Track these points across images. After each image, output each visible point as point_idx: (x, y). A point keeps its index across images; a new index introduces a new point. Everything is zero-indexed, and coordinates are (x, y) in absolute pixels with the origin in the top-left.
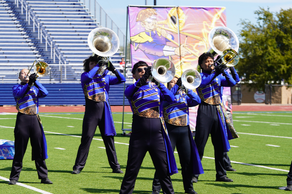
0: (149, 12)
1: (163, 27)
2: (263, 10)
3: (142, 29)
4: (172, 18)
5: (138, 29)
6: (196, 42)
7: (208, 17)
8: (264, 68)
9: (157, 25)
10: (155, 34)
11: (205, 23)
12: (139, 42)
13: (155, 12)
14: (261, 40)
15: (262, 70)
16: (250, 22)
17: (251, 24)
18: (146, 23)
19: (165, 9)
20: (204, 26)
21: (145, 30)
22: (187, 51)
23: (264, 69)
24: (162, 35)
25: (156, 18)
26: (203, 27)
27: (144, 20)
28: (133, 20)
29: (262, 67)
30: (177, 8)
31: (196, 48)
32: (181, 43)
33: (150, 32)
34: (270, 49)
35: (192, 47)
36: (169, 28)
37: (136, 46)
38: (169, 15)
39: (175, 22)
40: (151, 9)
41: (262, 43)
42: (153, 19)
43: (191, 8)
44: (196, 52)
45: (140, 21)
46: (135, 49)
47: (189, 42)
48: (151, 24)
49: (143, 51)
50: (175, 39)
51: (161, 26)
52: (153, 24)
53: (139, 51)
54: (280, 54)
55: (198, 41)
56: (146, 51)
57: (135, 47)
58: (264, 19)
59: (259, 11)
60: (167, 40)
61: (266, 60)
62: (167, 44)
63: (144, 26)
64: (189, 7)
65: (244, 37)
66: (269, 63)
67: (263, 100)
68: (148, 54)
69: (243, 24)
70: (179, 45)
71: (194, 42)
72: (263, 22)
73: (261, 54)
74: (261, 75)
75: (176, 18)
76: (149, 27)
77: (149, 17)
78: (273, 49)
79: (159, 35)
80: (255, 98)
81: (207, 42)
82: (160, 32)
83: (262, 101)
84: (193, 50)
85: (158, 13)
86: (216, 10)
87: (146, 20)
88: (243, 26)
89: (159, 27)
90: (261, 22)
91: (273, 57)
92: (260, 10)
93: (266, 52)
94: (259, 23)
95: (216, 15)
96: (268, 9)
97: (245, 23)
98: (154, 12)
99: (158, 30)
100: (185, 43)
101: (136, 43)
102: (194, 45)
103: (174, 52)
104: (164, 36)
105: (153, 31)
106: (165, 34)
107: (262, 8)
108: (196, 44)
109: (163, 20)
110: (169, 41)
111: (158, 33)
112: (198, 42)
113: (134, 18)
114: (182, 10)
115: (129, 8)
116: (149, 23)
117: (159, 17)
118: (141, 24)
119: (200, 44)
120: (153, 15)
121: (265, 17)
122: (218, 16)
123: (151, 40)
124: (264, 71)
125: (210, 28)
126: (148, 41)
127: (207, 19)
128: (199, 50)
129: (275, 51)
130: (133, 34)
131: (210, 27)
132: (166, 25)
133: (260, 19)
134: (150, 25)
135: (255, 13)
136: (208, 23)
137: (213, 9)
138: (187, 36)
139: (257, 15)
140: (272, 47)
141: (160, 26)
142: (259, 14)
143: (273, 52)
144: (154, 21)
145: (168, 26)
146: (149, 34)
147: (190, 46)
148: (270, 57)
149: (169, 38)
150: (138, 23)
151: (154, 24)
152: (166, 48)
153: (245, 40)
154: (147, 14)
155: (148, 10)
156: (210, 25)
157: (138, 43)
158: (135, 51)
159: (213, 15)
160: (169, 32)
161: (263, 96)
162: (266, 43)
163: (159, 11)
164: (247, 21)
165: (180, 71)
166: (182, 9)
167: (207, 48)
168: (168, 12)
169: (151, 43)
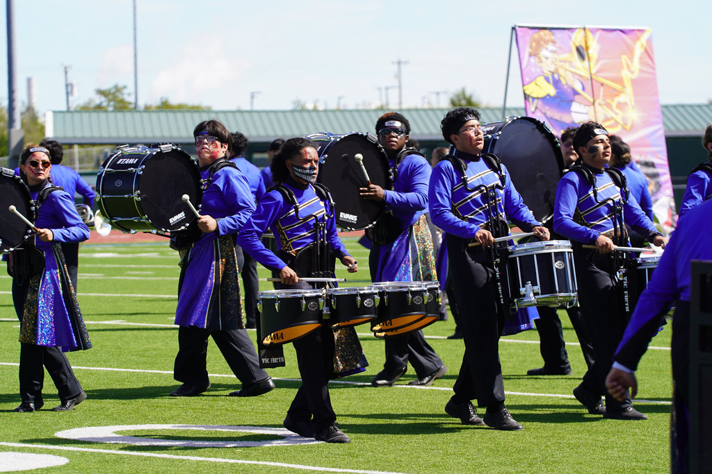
0: (544, 37)
4: (578, 50)
5: (533, 70)
6: (616, 96)
7: (627, 46)
9: (558, 64)
10: (558, 81)
11: (625, 59)
12: (536, 96)
13: (553, 37)
18: (543, 59)
19: (567, 31)
20: (625, 65)
21: (543, 72)
22: (605, 112)
24: (568, 82)
25: (555, 49)
26: (623, 67)
27: (539, 54)
31: (617, 107)
32: (595, 97)
33: (550, 77)
35: (611, 105)
36: (575, 68)
37: (533, 104)
38: (574, 44)
39: (582, 57)
40: (546, 31)
42: (552, 51)
44: (617, 114)
45: (534, 55)
46: (533, 110)
47: (606, 96)
49: (544, 114)
52: (553, 62)
55: (619, 93)
57: (532, 106)
60: (576, 93)
62: (576, 100)
63: (541, 64)
64: (600, 29)
68: (552, 119)
71: (613, 96)
75: (583, 49)
76: (548, 67)
77: (545, 46)
79: (564, 82)
81: (630, 95)
82: (564, 77)
84: (612, 110)
85: (557, 40)
86: (639, 33)
87: (541, 53)
95: (639, 43)
98: (551, 37)
99: (561, 72)
100: (601, 98)
101: (532, 98)
102: (613, 101)
103: (587, 115)
104: (570, 83)
105: (555, 75)
106: (571, 81)
108: (617, 99)
110: (579, 94)
111: (561, 78)
112: (618, 95)
115: (517, 28)
116: (547, 58)
118: (536, 61)
119: (622, 99)
120: (550, 44)
122: (642, 45)
123: (553, 91)
125: (633, 69)
126: (549, 95)
127: (626, 50)
128: (621, 110)
131: (632, 66)
134: (549, 61)
136: (628, 58)
137: (634, 33)
138: (602, 85)
144: (553, 55)
145: (574, 64)
146: (550, 80)
147: (608, 103)
149: (578, 87)
151: (554, 60)
152: (575, 107)
154: (542, 42)
155: (542, 33)
156: (633, 63)
157: (535, 98)
158: (533, 113)
159: (635, 42)
160: (576, 77)
166: (591, 31)
167: (633, 107)
168: (570, 38)
169: (554, 98)
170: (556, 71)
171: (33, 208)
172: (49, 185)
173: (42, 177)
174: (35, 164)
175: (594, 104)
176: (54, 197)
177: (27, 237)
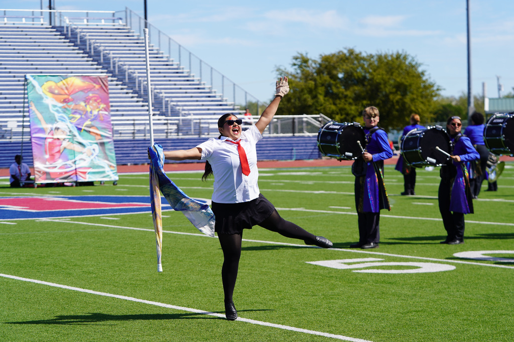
171: (451, 145)
172: (460, 135)
173: (457, 131)
174: (454, 124)
176: (462, 140)
177: (448, 159)
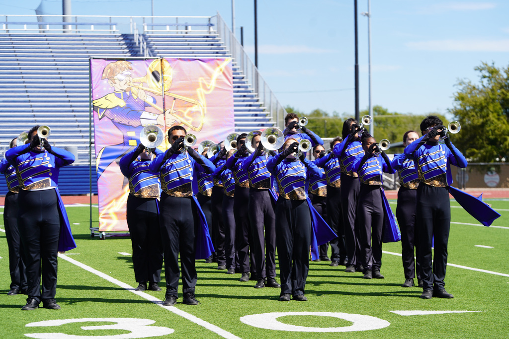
0: (121, 65)
1: (141, 86)
2: (486, 65)
3: (110, 89)
4: (153, 73)
5: (105, 89)
6: (188, 107)
7: (206, 71)
8: (485, 140)
9: (132, 84)
10: (129, 97)
11: (202, 80)
12: (105, 107)
13: (130, 66)
14: (481, 104)
15: (483, 143)
16: (470, 82)
17: (472, 84)
18: (117, 81)
19: (144, 61)
20: (201, 85)
21: (115, 90)
22: (175, 119)
23: (485, 143)
24: (139, 97)
25: (130, 73)
26: (198, 86)
27: (113, 78)
28: (97, 77)
29: (482, 140)
30: (161, 60)
31: (188, 114)
32: (166, 108)
33: (122, 93)
34: (492, 117)
35: (182, 113)
36: (149, 87)
37: (100, 113)
38: (150, 69)
39: (157, 79)
40: (123, 61)
41: (482, 109)
42: (127, 76)
43: (180, 59)
44: (187, 120)
45: (107, 78)
46: (100, 117)
47: (178, 107)
48: (124, 82)
49: (111, 120)
50: (157, 102)
51: (138, 84)
52: (126, 83)
53: (105, 119)
54: (505, 122)
55: (192, 104)
56: (116, 119)
57: (99, 115)
58: (489, 77)
59: (480, 66)
61: (488, 132)
62: (146, 110)
63: (114, 85)
64: (178, 59)
65: (460, 102)
66: (492, 135)
67: (496, 182)
68: (119, 123)
69: (460, 84)
70: (163, 111)
71: (185, 107)
72: (488, 81)
73: (479, 124)
74: (482, 151)
75: (159, 74)
76: (120, 87)
77: (121, 72)
78: (497, 117)
79: (135, 97)
80: (486, 181)
81: (204, 106)
82: (136, 93)
83: (495, 184)
84: (183, 117)
85: (133, 68)
86: (218, 62)
87: (115, 77)
88: (461, 87)
89: (135, 86)
90: (485, 81)
91: (495, 126)
92: (482, 66)
93: (487, 121)
94: (482, 82)
95: (218, 69)
96: (493, 64)
97: (464, 83)
98: (127, 66)
99: (134, 90)
100: (172, 108)
101: (100, 108)
102: (185, 110)
103: (155, 121)
104: (142, 98)
105: (127, 92)
106: (143, 97)
107: (485, 62)
108: (189, 109)
109: (140, 76)
110: (149, 106)
111: (133, 94)
112: (191, 106)
113: (98, 75)
114: (169, 63)
115: (92, 60)
116: (120, 81)
117: (136, 73)
118: (109, 83)
119: (194, 109)
120: (126, 70)
121: (491, 75)
122: (221, 70)
123: (122, 104)
124: (486, 145)
125: (208, 87)
126: (118, 106)
127: (204, 74)
128: (192, 117)
129: (498, 119)
130: (97, 96)
131: (209, 85)
132: (144, 83)
133: (484, 77)
134: (122, 83)
135: (476, 70)
136: (206, 80)
137: (214, 61)
138: (175, 99)
139: (478, 72)
140: (495, 114)
141: (136, 84)
142: (481, 71)
143: (496, 121)
144: (128, 78)
145: (148, 84)
146: (121, 96)
147: (179, 112)
148: (492, 127)
149: (149, 101)
150: (105, 82)
151: (128, 82)
152: (144, 115)
153: (461, 105)
154: (118, 69)
155: (119, 62)
156: (209, 82)
157: (104, 109)
158: (100, 119)
159: (214, 68)
160: (149, 93)
161: (496, 178)
162: (488, 108)
163: (136, 65)
164: (466, 81)
165: (165, 147)
166: (168, 61)
167: (204, 115)
168: (148, 66)
169: (123, 108)
170: (130, 89)
175: (164, 113)
